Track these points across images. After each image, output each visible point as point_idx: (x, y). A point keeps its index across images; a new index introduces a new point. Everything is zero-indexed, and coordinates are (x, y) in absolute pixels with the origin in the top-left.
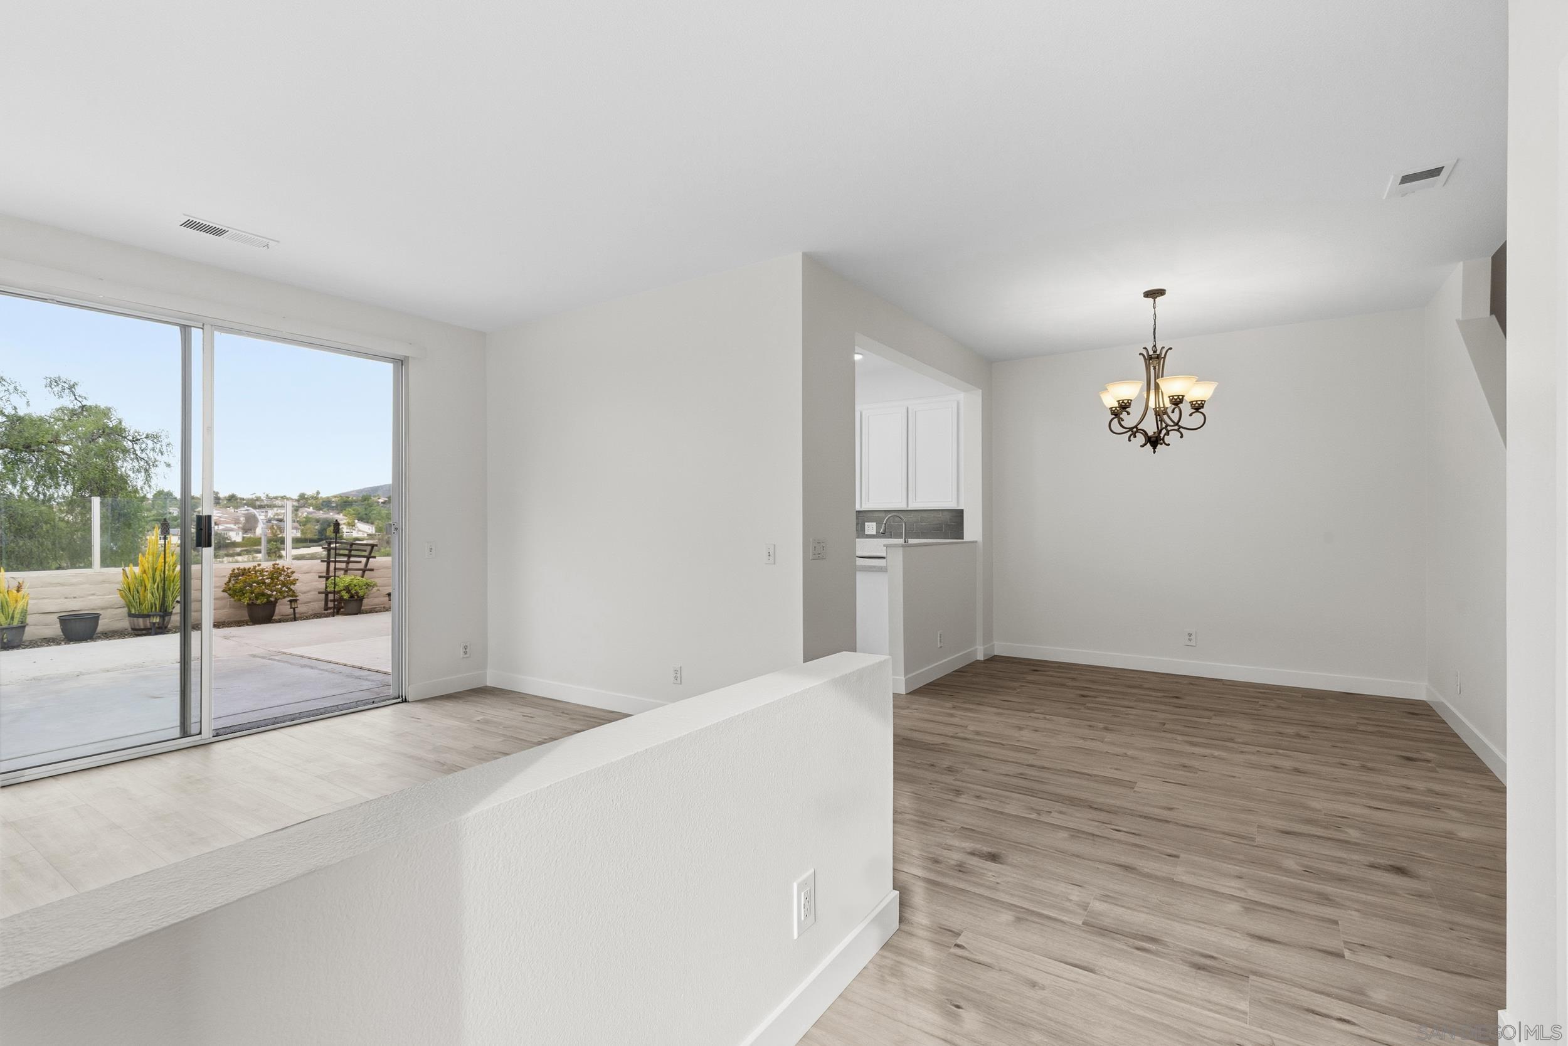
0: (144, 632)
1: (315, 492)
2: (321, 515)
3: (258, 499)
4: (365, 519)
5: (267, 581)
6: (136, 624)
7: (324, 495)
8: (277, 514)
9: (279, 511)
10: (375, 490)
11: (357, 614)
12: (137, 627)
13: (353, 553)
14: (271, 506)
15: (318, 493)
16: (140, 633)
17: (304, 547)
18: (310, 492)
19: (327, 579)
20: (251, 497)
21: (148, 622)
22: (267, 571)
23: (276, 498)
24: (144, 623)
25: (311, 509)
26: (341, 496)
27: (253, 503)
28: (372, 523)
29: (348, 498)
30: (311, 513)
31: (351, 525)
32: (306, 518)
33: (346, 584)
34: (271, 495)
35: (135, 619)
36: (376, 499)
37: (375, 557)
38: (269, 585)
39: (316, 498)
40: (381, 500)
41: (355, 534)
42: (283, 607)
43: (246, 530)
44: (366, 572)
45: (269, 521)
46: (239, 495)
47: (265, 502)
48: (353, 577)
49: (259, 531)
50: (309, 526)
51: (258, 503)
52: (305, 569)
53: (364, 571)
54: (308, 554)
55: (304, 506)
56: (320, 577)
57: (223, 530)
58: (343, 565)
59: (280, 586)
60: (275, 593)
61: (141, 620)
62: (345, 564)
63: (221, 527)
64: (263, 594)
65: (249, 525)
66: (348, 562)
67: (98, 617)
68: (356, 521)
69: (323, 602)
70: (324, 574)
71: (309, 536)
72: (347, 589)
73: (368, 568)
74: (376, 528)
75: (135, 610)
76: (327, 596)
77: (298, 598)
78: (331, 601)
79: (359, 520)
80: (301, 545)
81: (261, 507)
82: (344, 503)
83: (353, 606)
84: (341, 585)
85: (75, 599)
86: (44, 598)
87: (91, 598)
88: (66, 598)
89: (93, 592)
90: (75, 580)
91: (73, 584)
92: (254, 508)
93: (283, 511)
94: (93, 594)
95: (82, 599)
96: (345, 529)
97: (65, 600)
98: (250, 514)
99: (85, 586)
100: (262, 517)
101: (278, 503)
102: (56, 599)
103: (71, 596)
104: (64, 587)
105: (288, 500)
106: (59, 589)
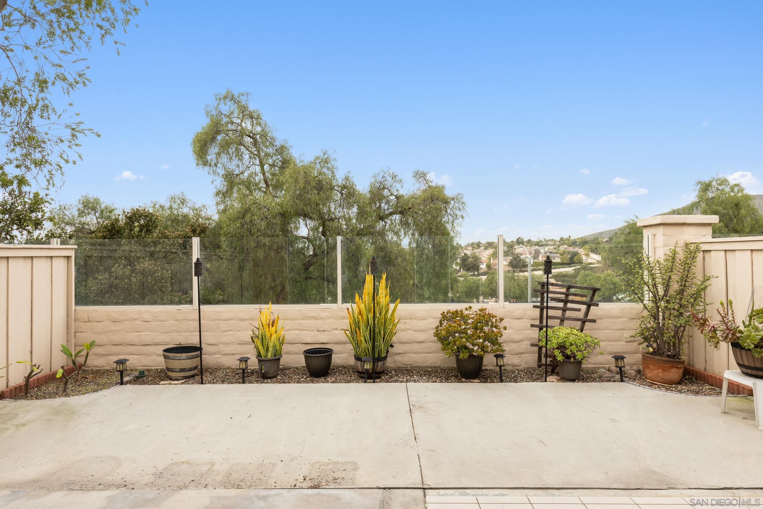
1: (568, 236)
2: (571, 249)
3: (541, 241)
4: (594, 251)
5: (469, 332)
7: (573, 238)
8: (549, 249)
9: (550, 248)
10: (601, 233)
11: (573, 380)
13: (571, 298)
14: (547, 245)
15: (570, 237)
17: (562, 268)
18: (565, 237)
19: (541, 329)
20: (537, 240)
22: (472, 318)
23: (549, 240)
25: (566, 246)
26: (582, 238)
27: (538, 244)
28: (600, 254)
29: (586, 239)
30: (566, 248)
31: (587, 255)
32: (564, 251)
33: (560, 340)
34: (547, 239)
36: (601, 239)
37: (597, 305)
38: (470, 337)
39: (569, 240)
40: (605, 240)
41: (590, 261)
42: (489, 365)
43: (534, 258)
44: (586, 323)
46: (532, 240)
47: (544, 243)
48: (568, 331)
49: (540, 258)
50: (564, 256)
51: (540, 244)
52: (517, 313)
53: (584, 322)
54: (564, 272)
55: (562, 245)
56: (532, 326)
57: (525, 258)
58: (559, 313)
59: (481, 340)
60: (476, 348)
62: (561, 311)
63: (523, 256)
64: (466, 348)
65: (536, 255)
66: (564, 310)
68: (590, 253)
69: (537, 355)
70: (537, 323)
71: (565, 261)
72: (562, 347)
73: (588, 318)
74: (602, 257)
76: (539, 350)
77: (505, 351)
78: (544, 357)
79: (591, 252)
80: (561, 266)
81: (542, 245)
82: (583, 243)
83: (569, 369)
84: (554, 343)
85: (324, 333)
86: (304, 330)
87: (335, 332)
88: (318, 331)
89: (336, 327)
90: (324, 315)
91: (322, 319)
92: (539, 246)
93: (552, 247)
94: (336, 329)
95: (329, 333)
96: (584, 257)
97: (317, 333)
98: (537, 249)
99: (331, 320)
100: (542, 251)
101: (550, 243)
102: (311, 331)
103: (322, 330)
104: (317, 321)
105: (555, 241)
106: (313, 321)
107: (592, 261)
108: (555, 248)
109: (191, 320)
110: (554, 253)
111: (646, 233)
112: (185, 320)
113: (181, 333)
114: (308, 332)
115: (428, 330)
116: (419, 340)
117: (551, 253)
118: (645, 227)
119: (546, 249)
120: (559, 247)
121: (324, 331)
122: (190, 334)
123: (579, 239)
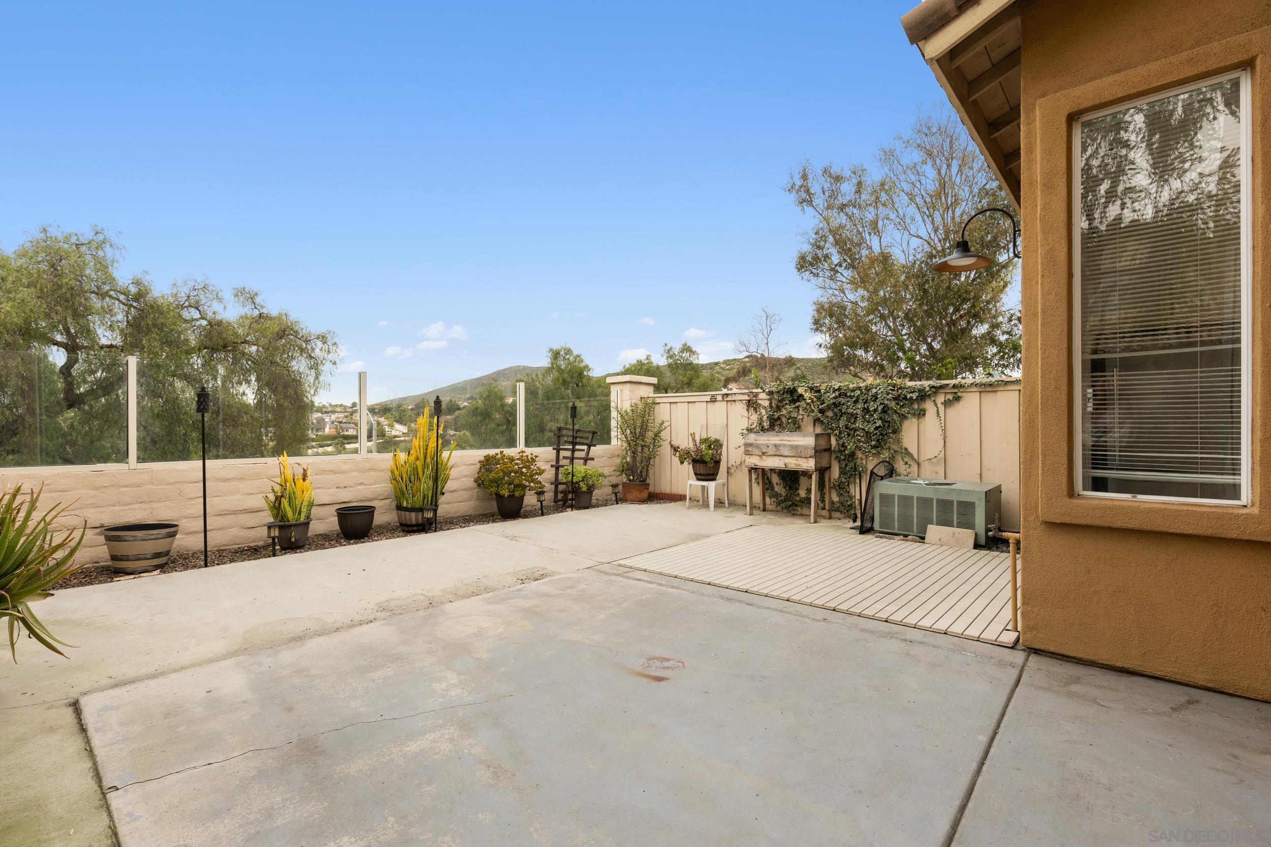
0: (415, 528)
3: (324, 406)
4: (400, 421)
6: (408, 518)
8: (338, 418)
9: (339, 416)
10: (405, 399)
12: (409, 523)
14: (334, 412)
16: (410, 529)
19: (557, 468)
20: (319, 405)
21: (420, 517)
23: (336, 406)
24: (417, 517)
26: (382, 404)
27: (320, 410)
28: (405, 425)
31: (391, 426)
34: (333, 404)
35: (407, 513)
36: (406, 406)
37: (592, 446)
40: (410, 408)
41: (394, 433)
42: (530, 499)
43: (317, 429)
44: (588, 461)
45: (333, 423)
47: (329, 409)
51: (324, 410)
53: (586, 460)
56: (553, 466)
61: (413, 514)
62: (571, 452)
67: (373, 512)
68: (394, 423)
69: (555, 495)
70: (555, 464)
73: (589, 457)
75: (407, 503)
76: (556, 487)
77: (544, 490)
78: (561, 492)
79: (396, 422)
81: (326, 412)
82: (384, 410)
83: (586, 499)
85: (345, 489)
86: (318, 488)
87: (360, 487)
88: (337, 487)
89: (361, 481)
90: (345, 467)
91: (344, 472)
92: (322, 413)
93: (342, 415)
94: (361, 484)
95: (351, 489)
96: (387, 429)
97: (336, 490)
98: (319, 417)
99: (355, 474)
100: (327, 420)
101: (338, 409)
102: (329, 488)
103: (342, 486)
104: (337, 475)
105: (345, 407)
106: (332, 477)
107: (397, 433)
108: (346, 417)
109: (126, 486)
110: (345, 423)
111: (614, 389)
112: (112, 486)
113: (104, 509)
114: (323, 491)
115: (460, 478)
116: (452, 489)
117: (340, 422)
118: (612, 383)
119: (333, 417)
120: (352, 415)
121: (345, 487)
122: (124, 507)
123: (377, 405)
